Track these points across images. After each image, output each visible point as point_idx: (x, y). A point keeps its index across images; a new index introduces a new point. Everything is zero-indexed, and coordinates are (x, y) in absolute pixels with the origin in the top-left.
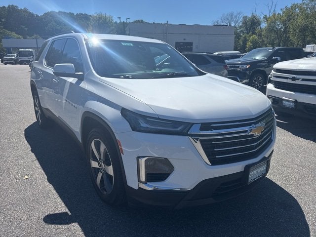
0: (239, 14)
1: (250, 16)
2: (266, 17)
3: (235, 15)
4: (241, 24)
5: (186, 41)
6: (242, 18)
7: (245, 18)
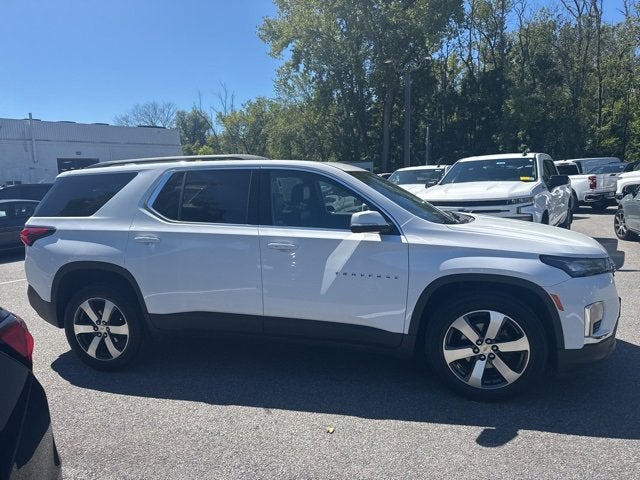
0: (169, 106)
1: (189, 111)
2: (220, 116)
3: (160, 107)
4: (174, 126)
5: (81, 157)
6: (175, 115)
7: (181, 114)
